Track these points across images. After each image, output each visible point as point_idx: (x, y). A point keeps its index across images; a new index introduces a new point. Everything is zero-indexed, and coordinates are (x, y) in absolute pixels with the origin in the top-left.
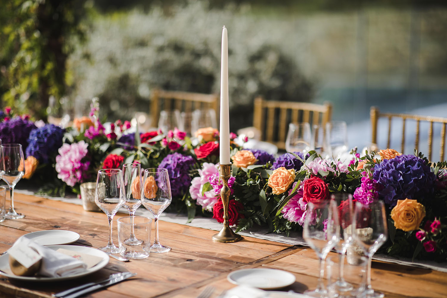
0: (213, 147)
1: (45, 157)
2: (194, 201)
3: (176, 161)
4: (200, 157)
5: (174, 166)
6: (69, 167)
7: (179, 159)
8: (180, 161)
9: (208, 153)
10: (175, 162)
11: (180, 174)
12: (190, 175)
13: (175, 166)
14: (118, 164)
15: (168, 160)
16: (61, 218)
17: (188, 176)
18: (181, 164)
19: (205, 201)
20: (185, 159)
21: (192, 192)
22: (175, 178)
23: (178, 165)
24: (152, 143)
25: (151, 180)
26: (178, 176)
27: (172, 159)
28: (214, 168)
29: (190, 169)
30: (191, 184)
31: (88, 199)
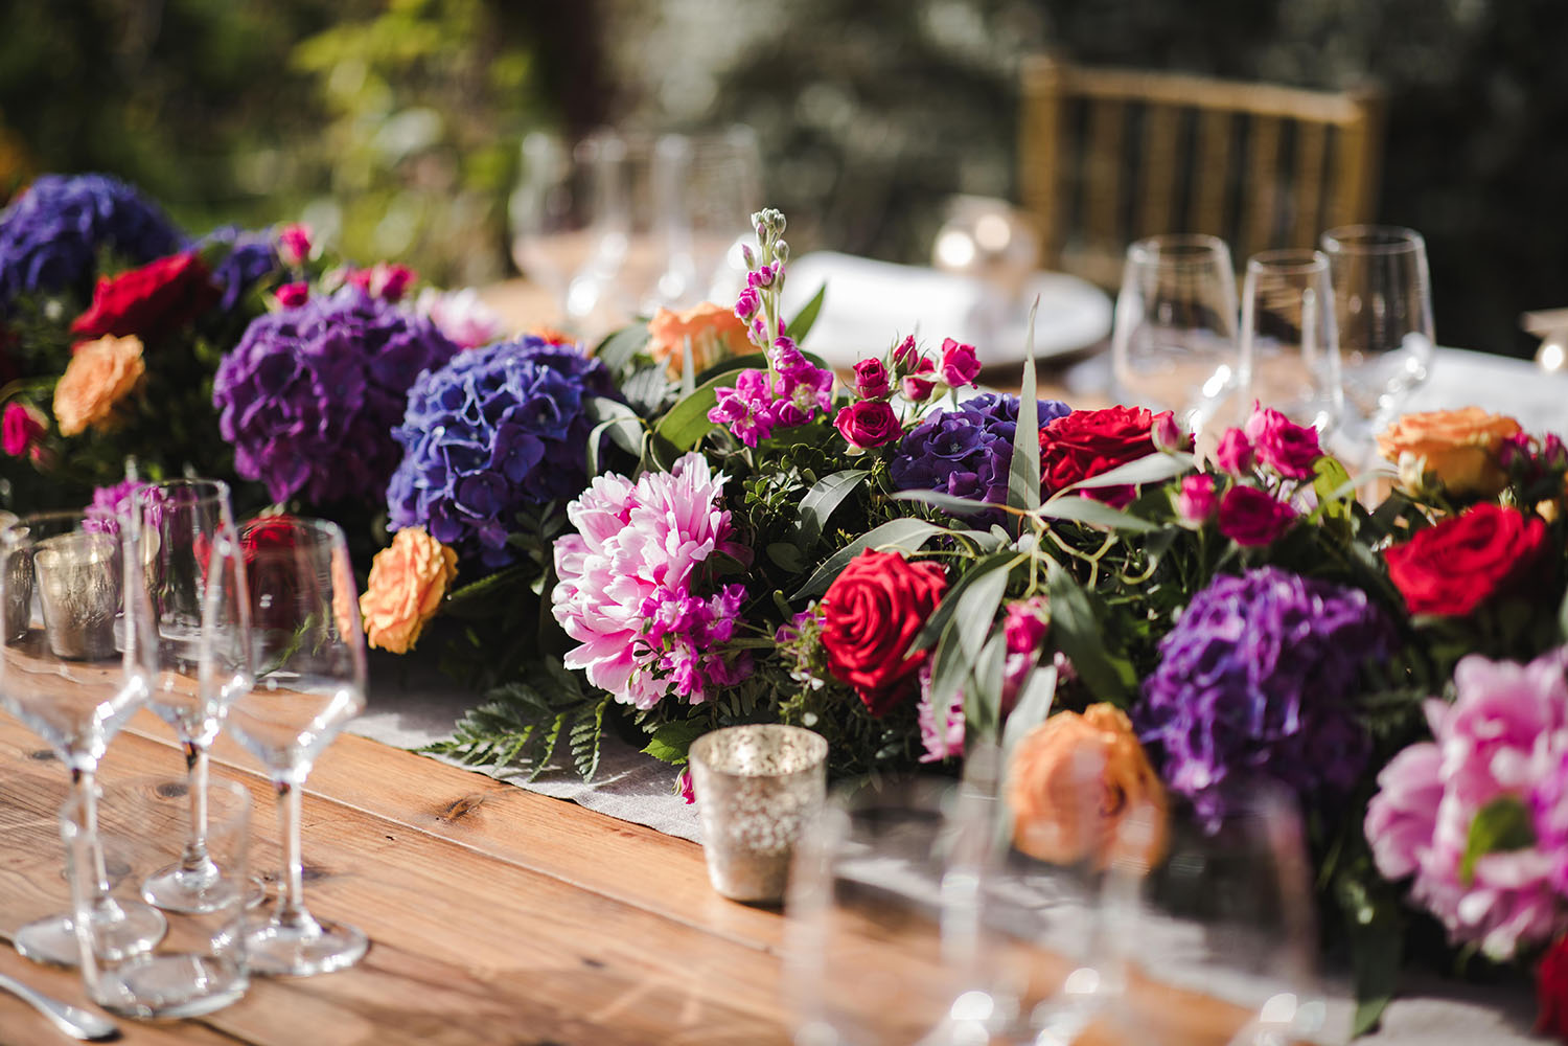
0: (1510, 546)
1: (493, 535)
2: (1395, 893)
3: (1274, 625)
4: (1424, 605)
5: (1262, 659)
6: (625, 612)
7: (1291, 617)
8: (1304, 629)
9: (1481, 586)
10: (1267, 637)
11: (1300, 715)
12: (1366, 722)
13: (1271, 661)
14: (912, 622)
15: (1218, 617)
16: (576, 965)
17: (1358, 731)
18: (1309, 652)
19: (1473, 908)
20: (1329, 614)
21: (1381, 831)
22: (1271, 735)
23: (1289, 654)
24: (1115, 496)
25: (1110, 738)
26: (1291, 724)
27: (1243, 614)
28: (1526, 694)
29: (1367, 687)
30: (1376, 790)
31: (736, 832)
